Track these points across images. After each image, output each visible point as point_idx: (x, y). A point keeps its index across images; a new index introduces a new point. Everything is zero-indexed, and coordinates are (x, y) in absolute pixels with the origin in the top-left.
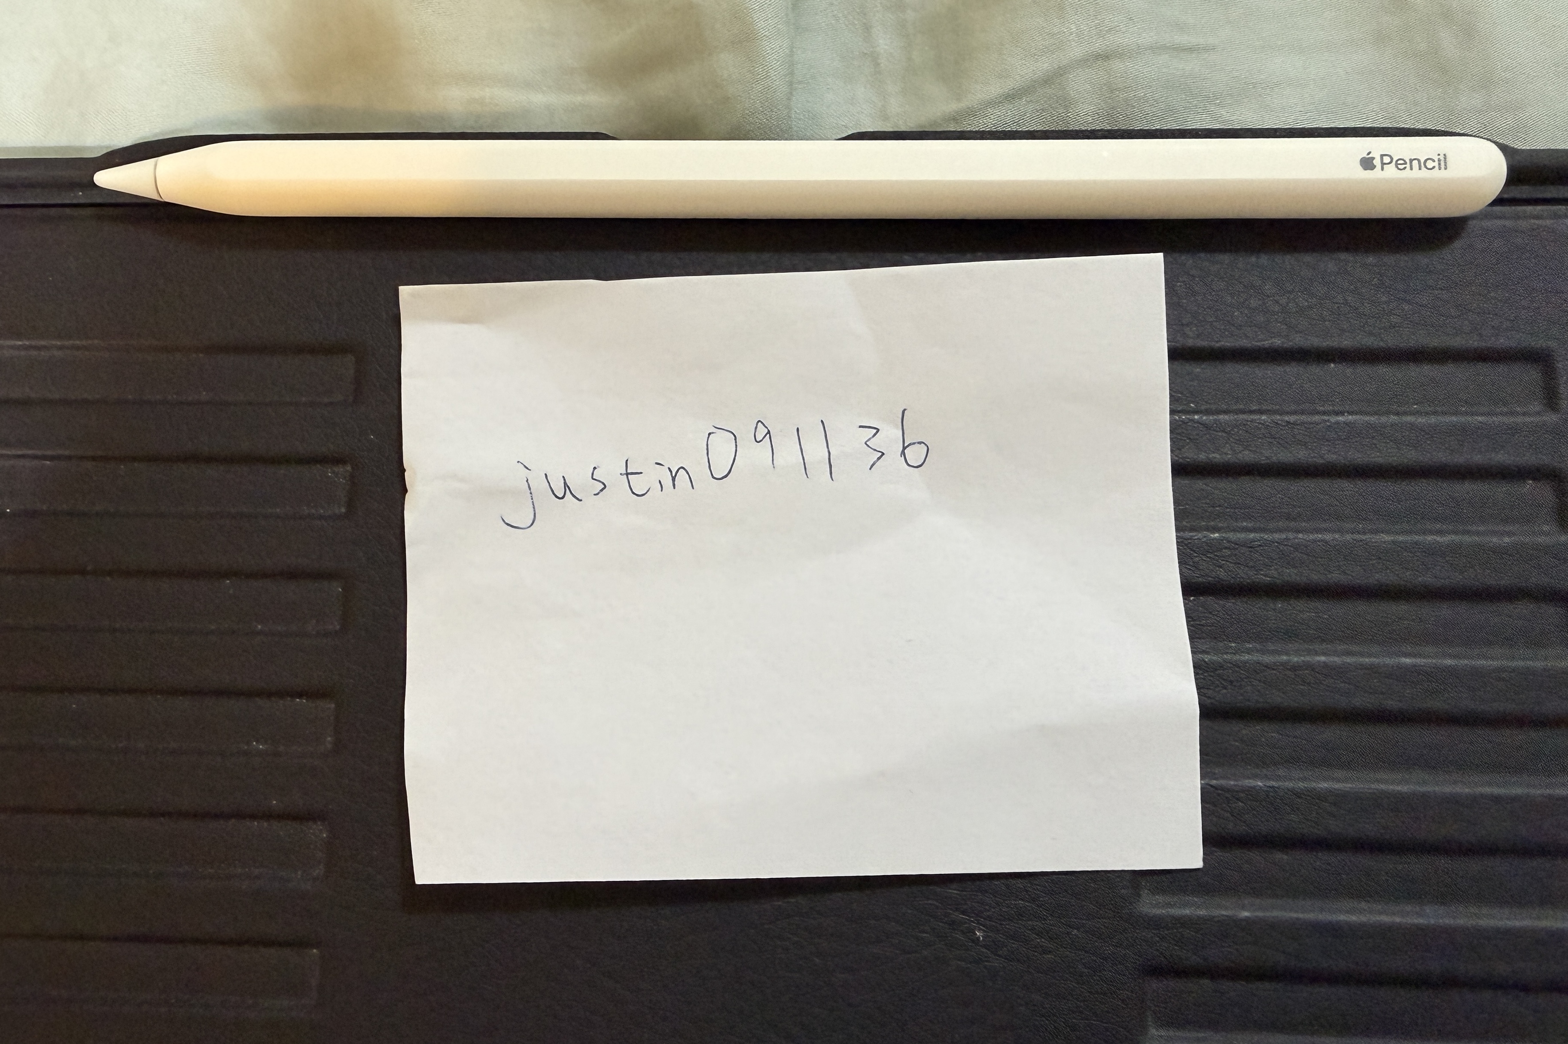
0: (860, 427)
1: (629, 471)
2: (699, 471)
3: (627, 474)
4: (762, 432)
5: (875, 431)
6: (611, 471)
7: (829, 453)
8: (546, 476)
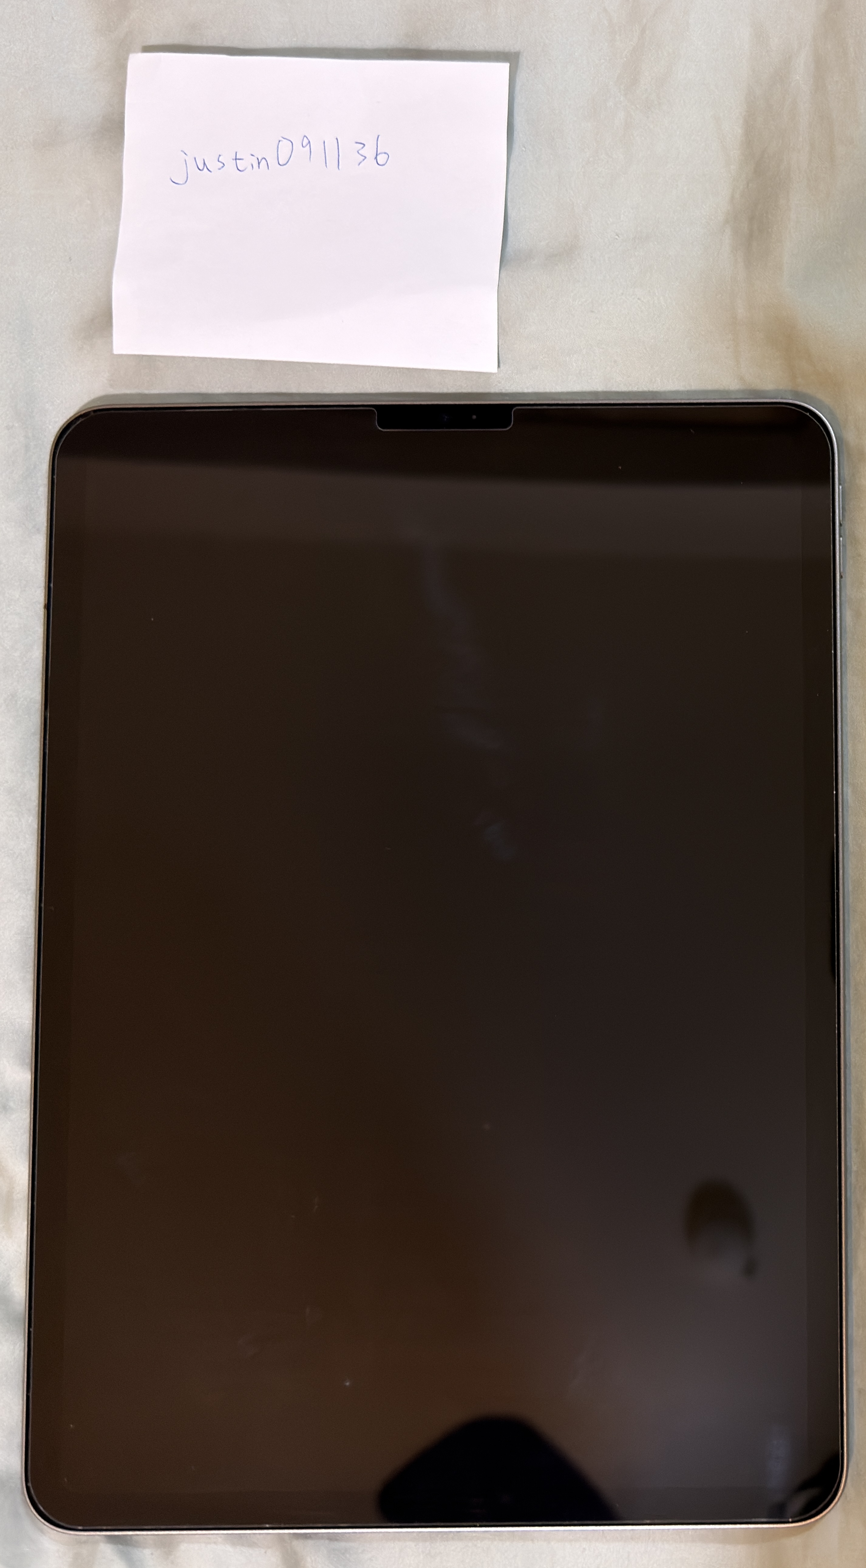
0: (356, 143)
2: (272, 161)
3: (236, 159)
4: (305, 142)
5: (362, 146)
6: (227, 158)
7: (339, 155)
8: (195, 158)
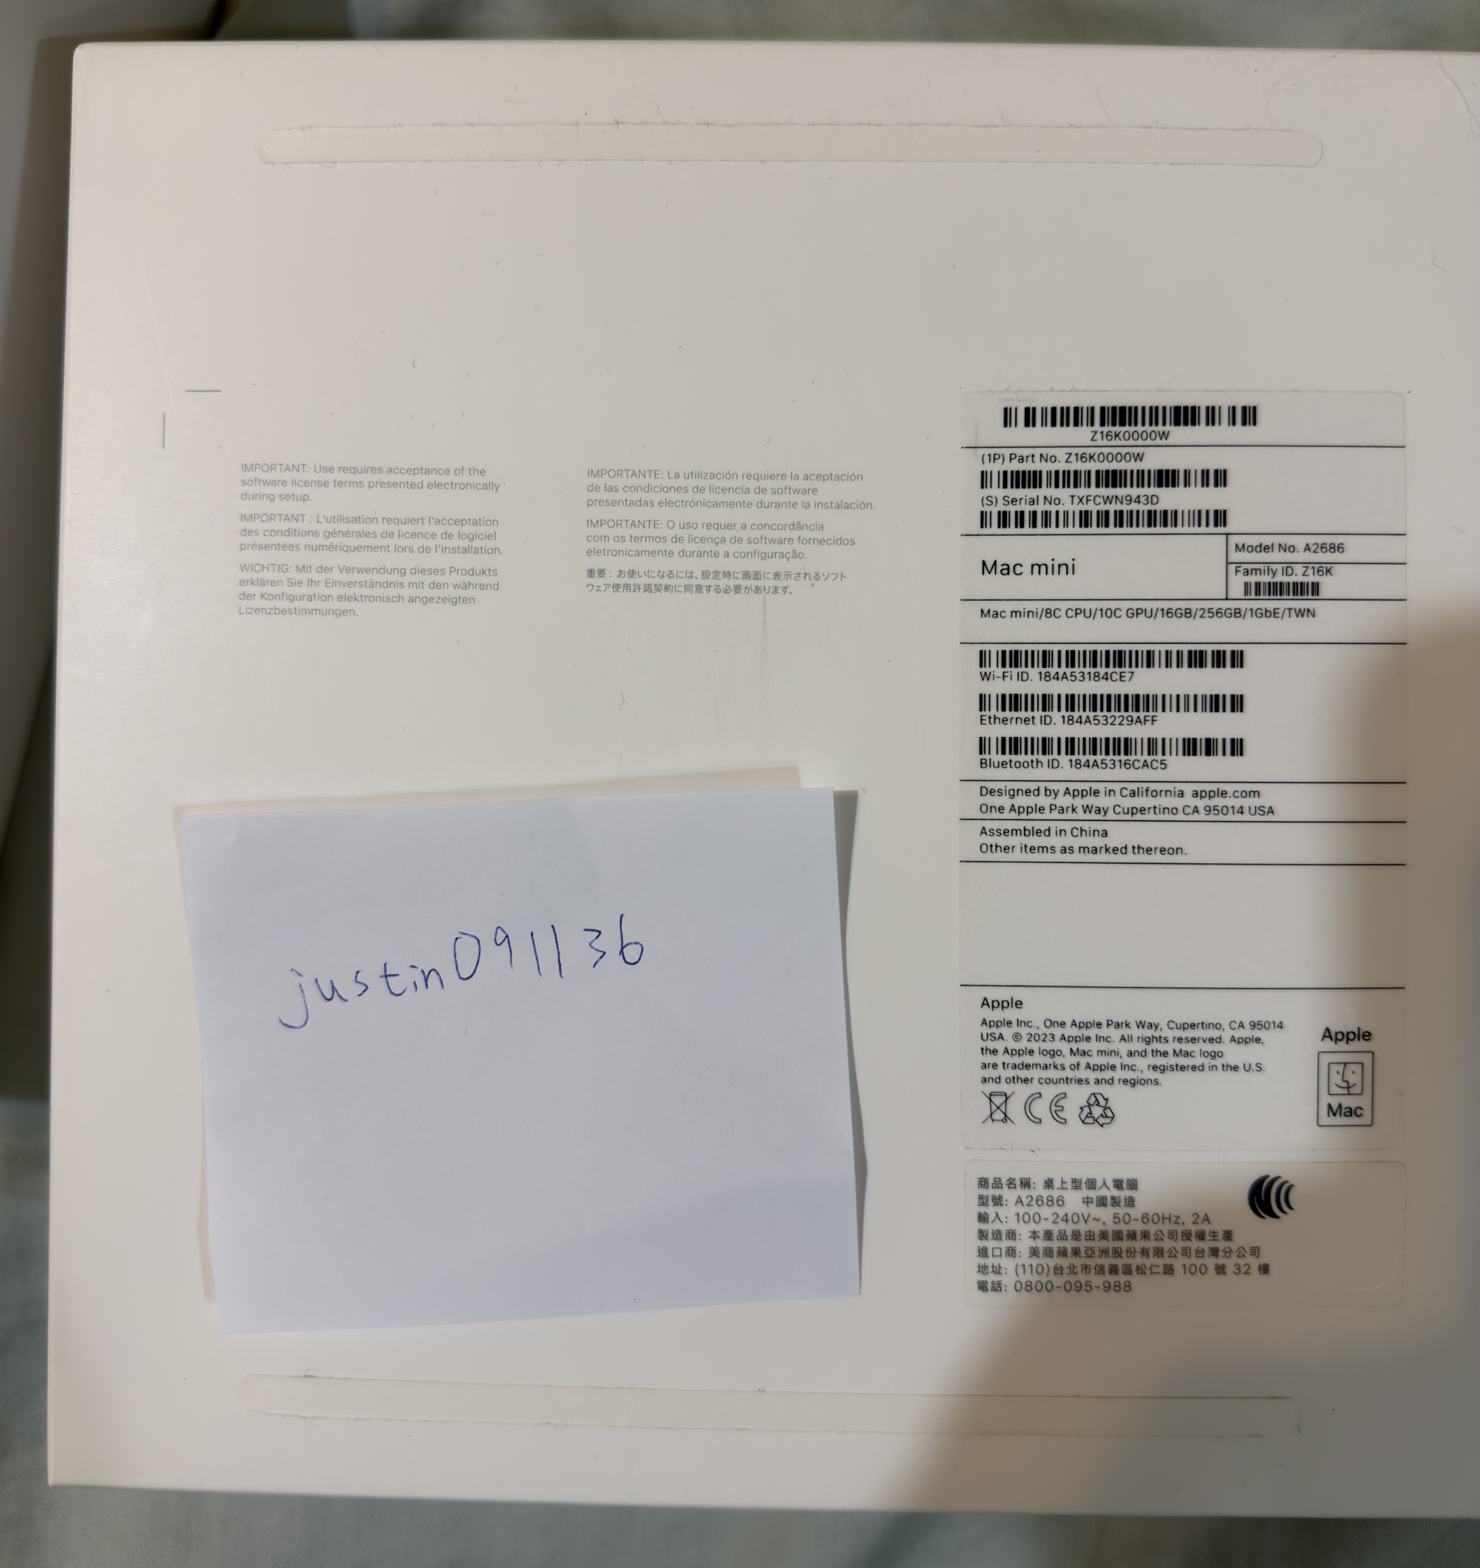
0: (586, 930)
1: (388, 973)
2: (449, 974)
3: (386, 976)
4: (501, 936)
5: (598, 933)
6: (372, 976)
7: (559, 953)
8: (316, 981)
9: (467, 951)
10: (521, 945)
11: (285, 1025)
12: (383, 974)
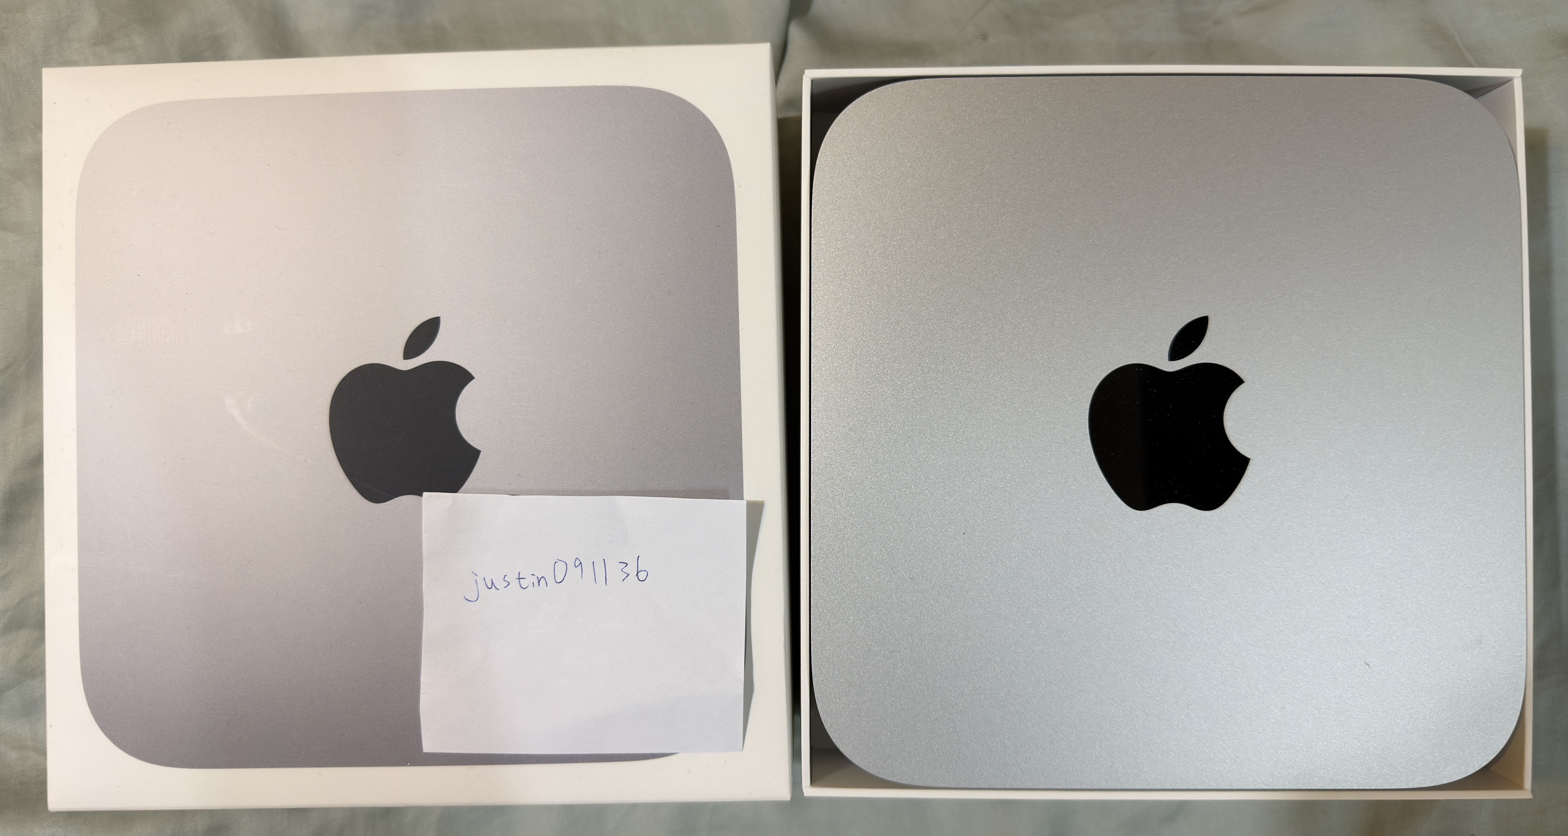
0: (620, 562)
1: (520, 577)
2: (551, 580)
3: (519, 579)
4: (578, 563)
6: (512, 578)
7: (606, 573)
8: (484, 579)
9: (560, 567)
10: (587, 567)
11: (466, 599)
12: (518, 577)
